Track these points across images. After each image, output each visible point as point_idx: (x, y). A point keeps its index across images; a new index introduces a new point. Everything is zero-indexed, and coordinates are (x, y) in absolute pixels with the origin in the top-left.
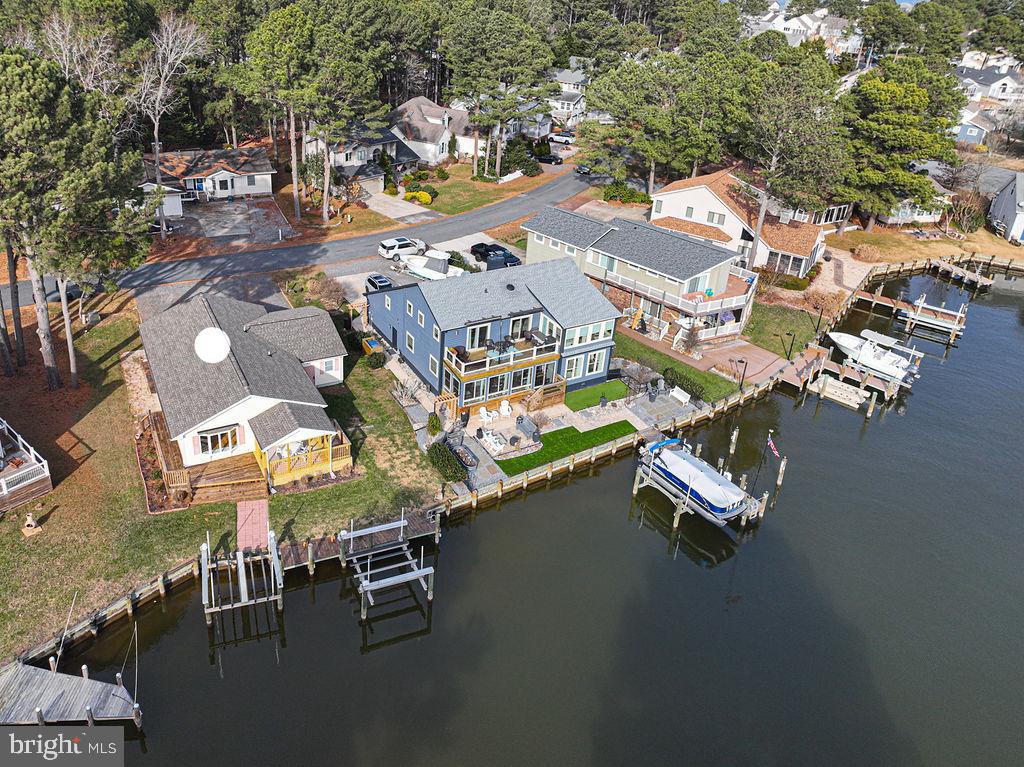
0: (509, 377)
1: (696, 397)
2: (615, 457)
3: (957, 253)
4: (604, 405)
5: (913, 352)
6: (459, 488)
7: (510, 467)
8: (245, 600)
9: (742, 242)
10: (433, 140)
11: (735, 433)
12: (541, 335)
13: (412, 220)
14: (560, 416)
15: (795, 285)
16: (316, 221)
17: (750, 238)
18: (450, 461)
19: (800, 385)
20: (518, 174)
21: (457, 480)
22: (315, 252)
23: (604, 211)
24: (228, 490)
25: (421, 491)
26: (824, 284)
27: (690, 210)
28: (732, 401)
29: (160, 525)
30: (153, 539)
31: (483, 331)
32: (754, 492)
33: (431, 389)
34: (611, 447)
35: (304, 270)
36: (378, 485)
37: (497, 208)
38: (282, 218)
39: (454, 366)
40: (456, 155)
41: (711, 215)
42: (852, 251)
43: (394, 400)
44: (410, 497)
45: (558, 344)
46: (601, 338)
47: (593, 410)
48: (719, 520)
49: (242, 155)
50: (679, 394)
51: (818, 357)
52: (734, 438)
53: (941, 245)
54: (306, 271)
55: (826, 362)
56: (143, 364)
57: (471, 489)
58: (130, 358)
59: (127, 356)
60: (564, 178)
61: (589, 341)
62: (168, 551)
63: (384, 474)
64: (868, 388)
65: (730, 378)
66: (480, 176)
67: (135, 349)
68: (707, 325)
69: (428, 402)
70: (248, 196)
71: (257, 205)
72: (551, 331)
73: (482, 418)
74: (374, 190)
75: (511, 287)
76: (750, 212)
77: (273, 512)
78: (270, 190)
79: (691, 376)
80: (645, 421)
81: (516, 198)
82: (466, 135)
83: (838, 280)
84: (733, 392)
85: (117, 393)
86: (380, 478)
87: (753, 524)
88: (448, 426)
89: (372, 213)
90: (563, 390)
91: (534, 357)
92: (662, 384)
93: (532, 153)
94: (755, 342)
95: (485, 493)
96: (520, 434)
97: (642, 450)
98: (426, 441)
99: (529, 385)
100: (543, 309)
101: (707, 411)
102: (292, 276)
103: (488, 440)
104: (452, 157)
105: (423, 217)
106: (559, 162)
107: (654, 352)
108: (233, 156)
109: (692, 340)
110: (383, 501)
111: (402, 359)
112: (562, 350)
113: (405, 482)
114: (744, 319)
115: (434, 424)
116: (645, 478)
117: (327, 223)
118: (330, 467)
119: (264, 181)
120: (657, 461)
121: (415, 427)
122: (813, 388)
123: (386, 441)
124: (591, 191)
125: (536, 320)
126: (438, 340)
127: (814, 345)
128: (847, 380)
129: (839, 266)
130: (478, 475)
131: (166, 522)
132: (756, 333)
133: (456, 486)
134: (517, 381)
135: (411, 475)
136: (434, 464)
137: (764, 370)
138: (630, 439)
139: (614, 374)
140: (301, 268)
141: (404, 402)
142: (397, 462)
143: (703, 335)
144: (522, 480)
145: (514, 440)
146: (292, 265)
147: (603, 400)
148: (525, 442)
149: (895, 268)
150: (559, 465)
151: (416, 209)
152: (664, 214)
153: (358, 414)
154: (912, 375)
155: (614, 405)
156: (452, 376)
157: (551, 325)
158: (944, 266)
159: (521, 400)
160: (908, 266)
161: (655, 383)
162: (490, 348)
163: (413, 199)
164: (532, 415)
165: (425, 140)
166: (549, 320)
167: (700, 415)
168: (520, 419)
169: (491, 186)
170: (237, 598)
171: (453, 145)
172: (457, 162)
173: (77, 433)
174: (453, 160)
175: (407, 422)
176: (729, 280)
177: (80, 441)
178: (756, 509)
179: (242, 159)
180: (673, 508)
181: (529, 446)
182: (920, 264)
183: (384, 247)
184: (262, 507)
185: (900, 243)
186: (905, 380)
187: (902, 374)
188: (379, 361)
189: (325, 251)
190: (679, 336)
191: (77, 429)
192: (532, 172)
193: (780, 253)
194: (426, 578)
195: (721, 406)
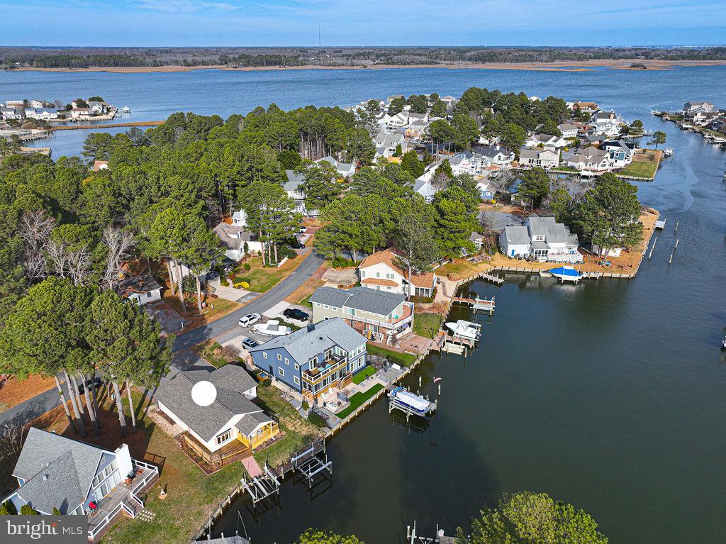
0: (329, 377)
1: (402, 366)
2: (378, 399)
3: (489, 268)
4: (368, 379)
5: (477, 325)
6: (326, 429)
7: (341, 415)
8: (267, 494)
9: (403, 285)
10: (237, 249)
11: (420, 378)
12: (337, 356)
13: (244, 300)
14: (353, 388)
15: (429, 301)
16: (195, 312)
17: (406, 283)
18: (318, 419)
19: (439, 350)
20: (286, 259)
21: (324, 426)
22: (206, 331)
23: (336, 274)
24: (236, 457)
25: (311, 435)
26: (439, 298)
27: (378, 274)
28: (415, 364)
29: (215, 479)
30: (216, 484)
31: (315, 360)
32: (432, 401)
33: (297, 390)
34: (376, 396)
35: (206, 343)
36: (294, 437)
37: (284, 284)
38: (175, 314)
39: (307, 379)
40: (248, 252)
41: (388, 275)
42: (448, 276)
43: (282, 400)
44: (308, 439)
45: (346, 358)
46: (362, 351)
47: (365, 382)
48: (422, 415)
49: (140, 281)
50: (396, 366)
51: (443, 336)
52: (420, 380)
53: (483, 265)
54: (207, 343)
55: (447, 337)
56: (158, 412)
57: (330, 428)
58: (149, 412)
59: (147, 410)
60: (309, 257)
61: (358, 354)
62: (225, 487)
63: (294, 432)
64: (463, 345)
65: (413, 354)
66: (267, 265)
67: (148, 406)
68: (399, 332)
69: (299, 397)
70: (148, 303)
71: (157, 308)
72: (342, 354)
73: (323, 398)
74: (216, 284)
75: (321, 338)
76: (404, 270)
77: (258, 460)
78: (160, 297)
79: (398, 357)
80: (386, 381)
81: (291, 276)
82: (251, 241)
83: (445, 294)
84: (415, 360)
85: (156, 430)
86: (293, 435)
87: (434, 412)
88: (311, 406)
89: (222, 300)
90: (352, 377)
91: (338, 366)
92: (388, 363)
93: (288, 245)
94: (418, 334)
95: (335, 429)
96: (341, 401)
97: (389, 395)
98: (305, 414)
99: (338, 379)
100: (337, 345)
101: (408, 371)
102: (202, 348)
103: (329, 406)
104: (247, 254)
105: (250, 297)
106: (302, 246)
107: (381, 349)
108: (135, 283)
109: (394, 340)
110: (299, 443)
111: (277, 379)
112: (348, 360)
113: (304, 433)
114: (412, 324)
115: (305, 405)
116: (393, 405)
117: (202, 312)
118: (272, 436)
119: (156, 293)
120: (396, 398)
121: (297, 409)
122: (444, 349)
123: (287, 418)
124: (326, 264)
125: (334, 350)
126: (298, 369)
127: (441, 330)
128: (456, 343)
129: (444, 286)
130: (331, 421)
131: (217, 477)
132: (418, 329)
133: (324, 429)
134: (333, 379)
135: (305, 430)
136: (312, 423)
137: (425, 346)
138: (383, 391)
139: (368, 363)
140: (204, 343)
141: (288, 399)
142: (297, 426)
143: (398, 336)
144: (347, 419)
145: (339, 404)
146: (198, 341)
147: (367, 377)
148: (344, 403)
149: (466, 281)
150: (359, 409)
151: (243, 293)
152: (367, 277)
153: (271, 410)
154: (478, 335)
155: (372, 378)
156: (307, 384)
157: (341, 351)
158: (485, 276)
159: (335, 386)
160: (471, 279)
161: (385, 363)
162: (319, 367)
163: (239, 287)
164: (342, 391)
165: (232, 248)
166: (340, 349)
167: (405, 373)
168: (338, 394)
169: (274, 269)
170: (264, 495)
171: (246, 247)
172: (250, 256)
173: (150, 452)
174: (247, 256)
175: (293, 408)
176: (404, 309)
177: (155, 455)
178: (434, 407)
179: (141, 284)
180: (406, 414)
181: (345, 405)
182: (475, 277)
183: (243, 322)
184: (251, 459)
185: (466, 267)
186: (476, 338)
187: (474, 336)
188: (268, 383)
189: (211, 329)
190: (389, 339)
191: (149, 450)
192: (293, 256)
193: (420, 288)
194: (329, 466)
195: (412, 367)
